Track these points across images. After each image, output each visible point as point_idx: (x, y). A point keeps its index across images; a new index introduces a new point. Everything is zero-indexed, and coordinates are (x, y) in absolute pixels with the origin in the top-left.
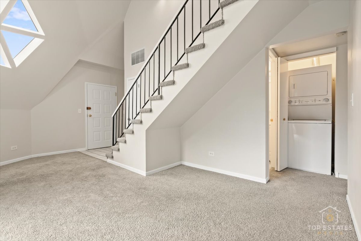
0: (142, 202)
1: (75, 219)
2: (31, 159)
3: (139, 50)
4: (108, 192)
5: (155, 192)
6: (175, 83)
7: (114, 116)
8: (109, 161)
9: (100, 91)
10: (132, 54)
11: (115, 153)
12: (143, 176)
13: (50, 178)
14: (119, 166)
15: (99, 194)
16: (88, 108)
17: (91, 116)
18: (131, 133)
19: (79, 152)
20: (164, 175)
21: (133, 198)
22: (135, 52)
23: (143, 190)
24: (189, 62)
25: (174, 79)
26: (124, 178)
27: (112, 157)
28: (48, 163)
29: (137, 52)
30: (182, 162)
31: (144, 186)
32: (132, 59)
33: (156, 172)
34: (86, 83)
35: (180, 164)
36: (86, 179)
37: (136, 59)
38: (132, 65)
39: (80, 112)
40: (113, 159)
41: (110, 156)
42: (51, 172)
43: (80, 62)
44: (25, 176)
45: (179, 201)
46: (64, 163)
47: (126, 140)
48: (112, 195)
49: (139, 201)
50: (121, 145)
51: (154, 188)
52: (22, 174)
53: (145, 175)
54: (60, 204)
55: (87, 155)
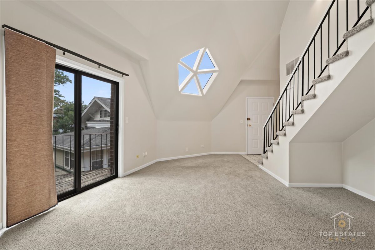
0: (274, 205)
1: (225, 196)
2: (211, 155)
3: (293, 59)
4: (250, 189)
5: (290, 202)
6: (316, 96)
7: (265, 127)
8: (260, 166)
9: (259, 103)
10: (287, 65)
11: (264, 161)
12: (286, 186)
13: (218, 169)
14: (267, 172)
15: (244, 188)
16: (248, 119)
17: (250, 126)
18: (277, 143)
19: (240, 155)
20: (310, 191)
21: (267, 199)
22: (290, 61)
23: (280, 197)
24: (330, 74)
25: (315, 92)
26: (268, 183)
27: (263, 164)
28: (219, 159)
29: (292, 61)
30: (343, 184)
31: (281, 194)
32: (287, 69)
33: (302, 187)
34: (246, 98)
35: (342, 187)
36: (238, 176)
37: (291, 69)
38: (287, 75)
39: (242, 122)
40: (263, 166)
41: (261, 162)
42: (219, 166)
43: (242, 82)
44: (206, 165)
45: (311, 217)
46: (228, 162)
47: (272, 150)
48: (252, 191)
49: (271, 203)
50: (269, 154)
51: (291, 199)
52: (205, 163)
53: (288, 186)
54: (219, 186)
55: (245, 158)
